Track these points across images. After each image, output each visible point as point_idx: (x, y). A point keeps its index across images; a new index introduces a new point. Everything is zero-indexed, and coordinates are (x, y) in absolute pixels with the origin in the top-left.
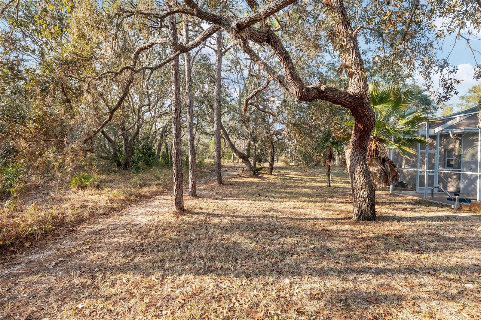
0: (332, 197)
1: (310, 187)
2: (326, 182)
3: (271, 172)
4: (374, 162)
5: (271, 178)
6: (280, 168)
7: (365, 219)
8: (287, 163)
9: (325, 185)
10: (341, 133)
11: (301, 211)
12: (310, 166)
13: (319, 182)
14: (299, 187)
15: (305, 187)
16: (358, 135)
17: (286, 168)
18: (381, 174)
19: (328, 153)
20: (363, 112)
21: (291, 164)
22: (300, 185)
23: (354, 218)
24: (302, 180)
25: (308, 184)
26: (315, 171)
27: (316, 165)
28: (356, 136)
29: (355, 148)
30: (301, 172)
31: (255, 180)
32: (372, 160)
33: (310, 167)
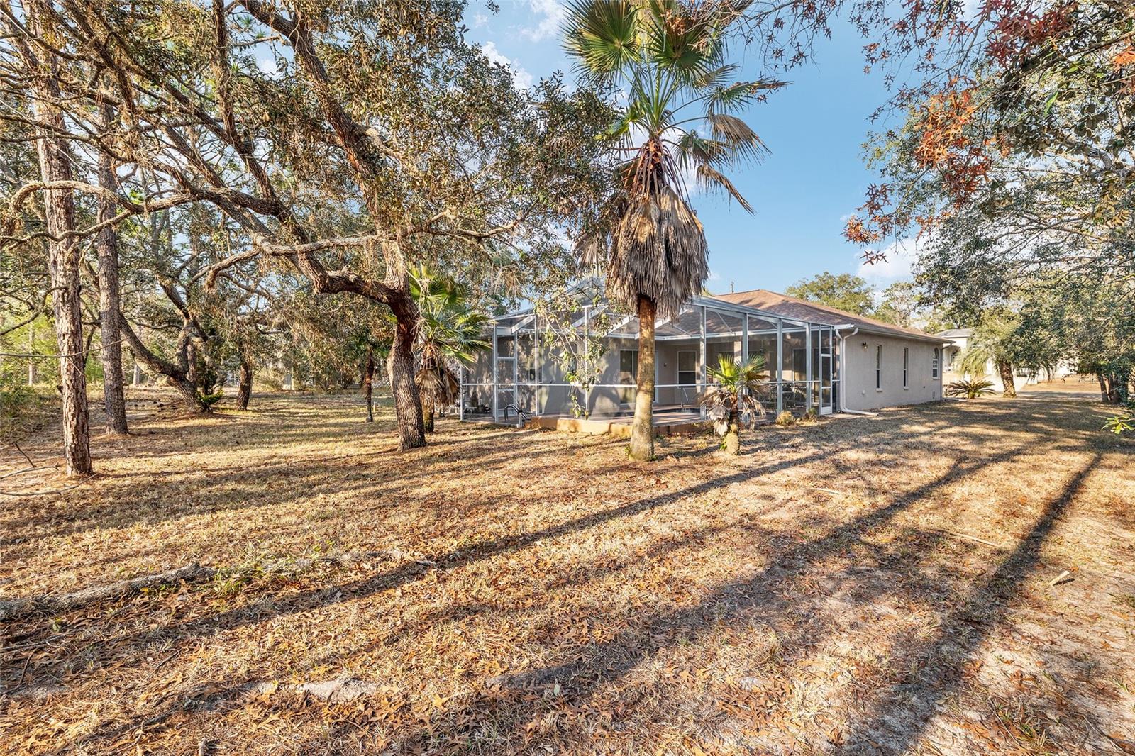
0: (374, 433)
1: (335, 425)
2: (365, 415)
3: (245, 404)
4: (430, 374)
5: (250, 416)
6: (260, 397)
7: (412, 446)
8: (276, 386)
9: (364, 419)
10: (385, 331)
11: (325, 452)
12: (334, 389)
13: (353, 416)
14: (315, 426)
15: (326, 425)
16: (402, 338)
17: (276, 397)
18: (437, 390)
19: (367, 362)
20: (405, 311)
21: (286, 387)
22: (315, 422)
23: (399, 448)
24: (318, 416)
25: (331, 421)
26: (344, 399)
27: (345, 388)
28: (399, 340)
29: (398, 355)
30: (314, 403)
31: (211, 421)
32: (426, 373)
33: (333, 393)
